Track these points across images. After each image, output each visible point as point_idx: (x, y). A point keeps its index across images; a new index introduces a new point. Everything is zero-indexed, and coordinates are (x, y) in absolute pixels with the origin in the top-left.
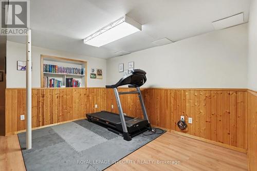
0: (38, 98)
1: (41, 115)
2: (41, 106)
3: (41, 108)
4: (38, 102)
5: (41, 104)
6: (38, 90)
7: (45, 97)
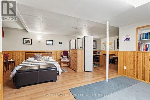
0: (134, 58)
1: (135, 70)
2: (135, 64)
3: (135, 65)
4: (134, 61)
5: (135, 62)
6: (134, 52)
7: (138, 58)
